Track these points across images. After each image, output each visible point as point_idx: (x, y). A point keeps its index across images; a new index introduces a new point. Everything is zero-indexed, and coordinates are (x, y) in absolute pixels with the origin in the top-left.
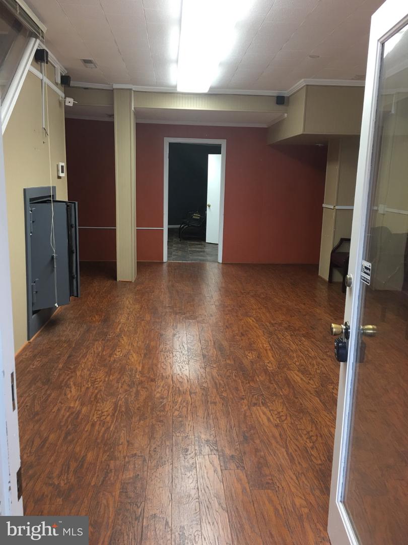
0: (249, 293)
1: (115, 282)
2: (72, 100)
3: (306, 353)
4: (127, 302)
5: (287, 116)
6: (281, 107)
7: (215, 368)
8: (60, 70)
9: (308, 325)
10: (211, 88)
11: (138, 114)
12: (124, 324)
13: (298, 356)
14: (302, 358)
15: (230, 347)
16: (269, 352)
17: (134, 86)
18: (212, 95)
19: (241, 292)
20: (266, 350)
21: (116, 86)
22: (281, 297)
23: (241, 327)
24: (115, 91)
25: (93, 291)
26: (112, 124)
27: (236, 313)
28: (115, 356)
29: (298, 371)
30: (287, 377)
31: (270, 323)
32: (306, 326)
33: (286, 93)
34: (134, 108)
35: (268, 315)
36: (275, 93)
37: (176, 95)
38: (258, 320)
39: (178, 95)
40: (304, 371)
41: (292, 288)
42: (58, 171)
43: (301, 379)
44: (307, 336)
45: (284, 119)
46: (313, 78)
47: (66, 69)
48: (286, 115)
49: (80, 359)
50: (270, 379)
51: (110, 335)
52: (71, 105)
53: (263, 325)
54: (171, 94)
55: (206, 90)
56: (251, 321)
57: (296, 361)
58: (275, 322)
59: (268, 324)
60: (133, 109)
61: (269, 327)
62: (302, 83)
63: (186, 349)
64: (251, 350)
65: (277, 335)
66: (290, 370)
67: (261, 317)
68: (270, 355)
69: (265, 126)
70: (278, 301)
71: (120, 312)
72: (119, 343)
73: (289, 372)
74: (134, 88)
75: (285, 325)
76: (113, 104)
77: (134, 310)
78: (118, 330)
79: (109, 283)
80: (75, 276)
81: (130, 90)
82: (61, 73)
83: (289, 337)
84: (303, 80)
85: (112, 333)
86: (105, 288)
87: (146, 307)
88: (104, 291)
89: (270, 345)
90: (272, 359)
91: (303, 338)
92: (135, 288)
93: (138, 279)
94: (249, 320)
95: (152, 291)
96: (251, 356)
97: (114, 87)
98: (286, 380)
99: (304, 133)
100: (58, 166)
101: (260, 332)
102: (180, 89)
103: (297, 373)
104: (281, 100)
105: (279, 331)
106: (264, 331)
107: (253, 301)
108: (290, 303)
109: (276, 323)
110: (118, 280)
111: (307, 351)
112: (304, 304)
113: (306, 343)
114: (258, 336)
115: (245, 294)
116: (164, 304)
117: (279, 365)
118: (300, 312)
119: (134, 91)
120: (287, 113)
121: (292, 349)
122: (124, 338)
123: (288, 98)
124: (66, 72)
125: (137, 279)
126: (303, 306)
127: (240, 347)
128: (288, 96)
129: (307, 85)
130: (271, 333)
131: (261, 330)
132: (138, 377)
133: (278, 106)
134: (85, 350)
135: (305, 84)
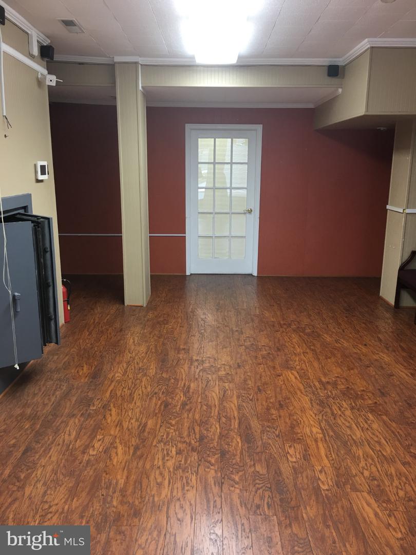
0: (290, 325)
1: (122, 306)
2: (54, 78)
3: (378, 448)
4: (131, 341)
5: (342, 92)
6: (334, 81)
7: (237, 483)
8: (36, 38)
9: (374, 386)
10: (240, 58)
11: (148, 94)
12: (119, 382)
13: (366, 456)
14: (373, 460)
15: (262, 432)
16: (320, 445)
17: (142, 59)
18: (243, 67)
19: (280, 323)
20: (316, 441)
21: (118, 59)
22: (333, 332)
23: (278, 389)
24: (116, 65)
25: (92, 321)
26: (114, 109)
27: (272, 361)
28: (91, 452)
29: (369, 493)
30: (352, 507)
31: (320, 382)
32: (371, 388)
33: (340, 62)
34: (142, 87)
35: (316, 364)
36: (326, 61)
37: (195, 68)
38: (303, 376)
39: (199, 68)
40: (379, 494)
41: (346, 317)
42: (36, 172)
43: (376, 514)
44: (374, 409)
45: (337, 96)
46: (380, 37)
47: (48, 37)
48: (340, 90)
49: (39, 459)
50: (325, 513)
51: (94, 406)
52: (54, 84)
53: (310, 387)
54: (189, 67)
55: (233, 61)
56: (293, 378)
57: (363, 468)
58: (327, 380)
59: (317, 384)
60: (140, 88)
61: (319, 390)
62: (365, 44)
63: (198, 436)
64: (294, 440)
65: (331, 409)
66: (357, 490)
67: (308, 370)
68: (323, 452)
69: (311, 106)
70: (328, 339)
71: (117, 359)
72: (103, 422)
73: (354, 495)
74: (141, 60)
75: (343, 387)
76: (114, 83)
77: (136, 355)
78: (108, 394)
79: (113, 309)
80: (53, 317)
81: (136, 63)
82: (38, 41)
83: (348, 413)
84: (367, 39)
85: (98, 399)
86: (108, 317)
87: (153, 350)
88: (105, 321)
89: (321, 429)
90: (326, 461)
91: (370, 415)
92: (145, 317)
93: (151, 302)
94: (290, 375)
95: (165, 322)
96: (294, 454)
97: (115, 61)
98: (350, 516)
99: (367, 114)
100: (35, 166)
101: (305, 401)
102: (199, 60)
103: (368, 497)
104: (334, 71)
105: (333, 399)
106: (311, 400)
107: (295, 339)
108: (346, 344)
109: (328, 383)
110: (126, 304)
111: (379, 443)
112: (365, 345)
113: (375, 426)
114: (303, 410)
115: (285, 327)
116: (178, 345)
117: (337, 476)
118: (360, 359)
119: (141, 65)
120: (342, 88)
121: (354, 438)
122: (113, 410)
123: (344, 67)
124: (49, 41)
125: (149, 303)
126: (364, 350)
127: (277, 433)
128: (344, 64)
129: (372, 48)
130: (321, 403)
131: (307, 396)
132: (115, 503)
133: (329, 78)
134: (51, 437)
135: (369, 46)
